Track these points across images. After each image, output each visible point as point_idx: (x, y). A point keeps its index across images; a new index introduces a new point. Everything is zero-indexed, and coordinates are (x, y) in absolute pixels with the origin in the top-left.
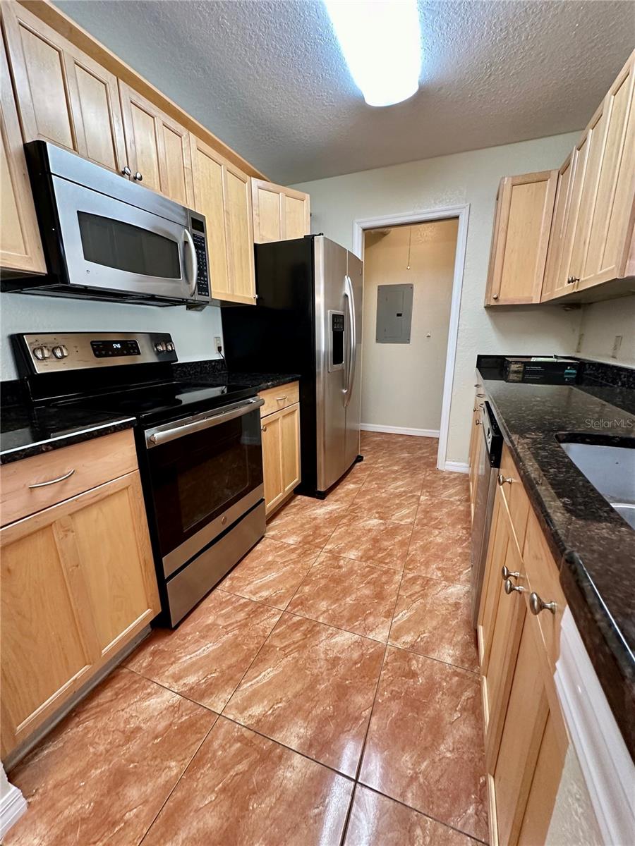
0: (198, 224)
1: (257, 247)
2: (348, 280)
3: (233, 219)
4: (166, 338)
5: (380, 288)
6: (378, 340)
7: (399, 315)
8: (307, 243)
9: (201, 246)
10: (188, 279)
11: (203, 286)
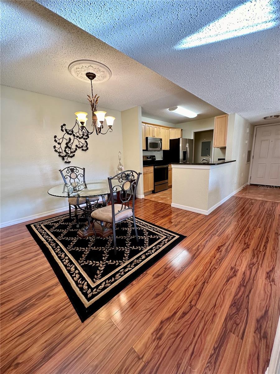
0: (161, 140)
1: (170, 140)
2: (187, 144)
3: (166, 137)
4: (154, 156)
5: (202, 142)
6: (202, 156)
7: (207, 149)
8: (179, 139)
9: (161, 143)
10: (159, 148)
11: (161, 148)
